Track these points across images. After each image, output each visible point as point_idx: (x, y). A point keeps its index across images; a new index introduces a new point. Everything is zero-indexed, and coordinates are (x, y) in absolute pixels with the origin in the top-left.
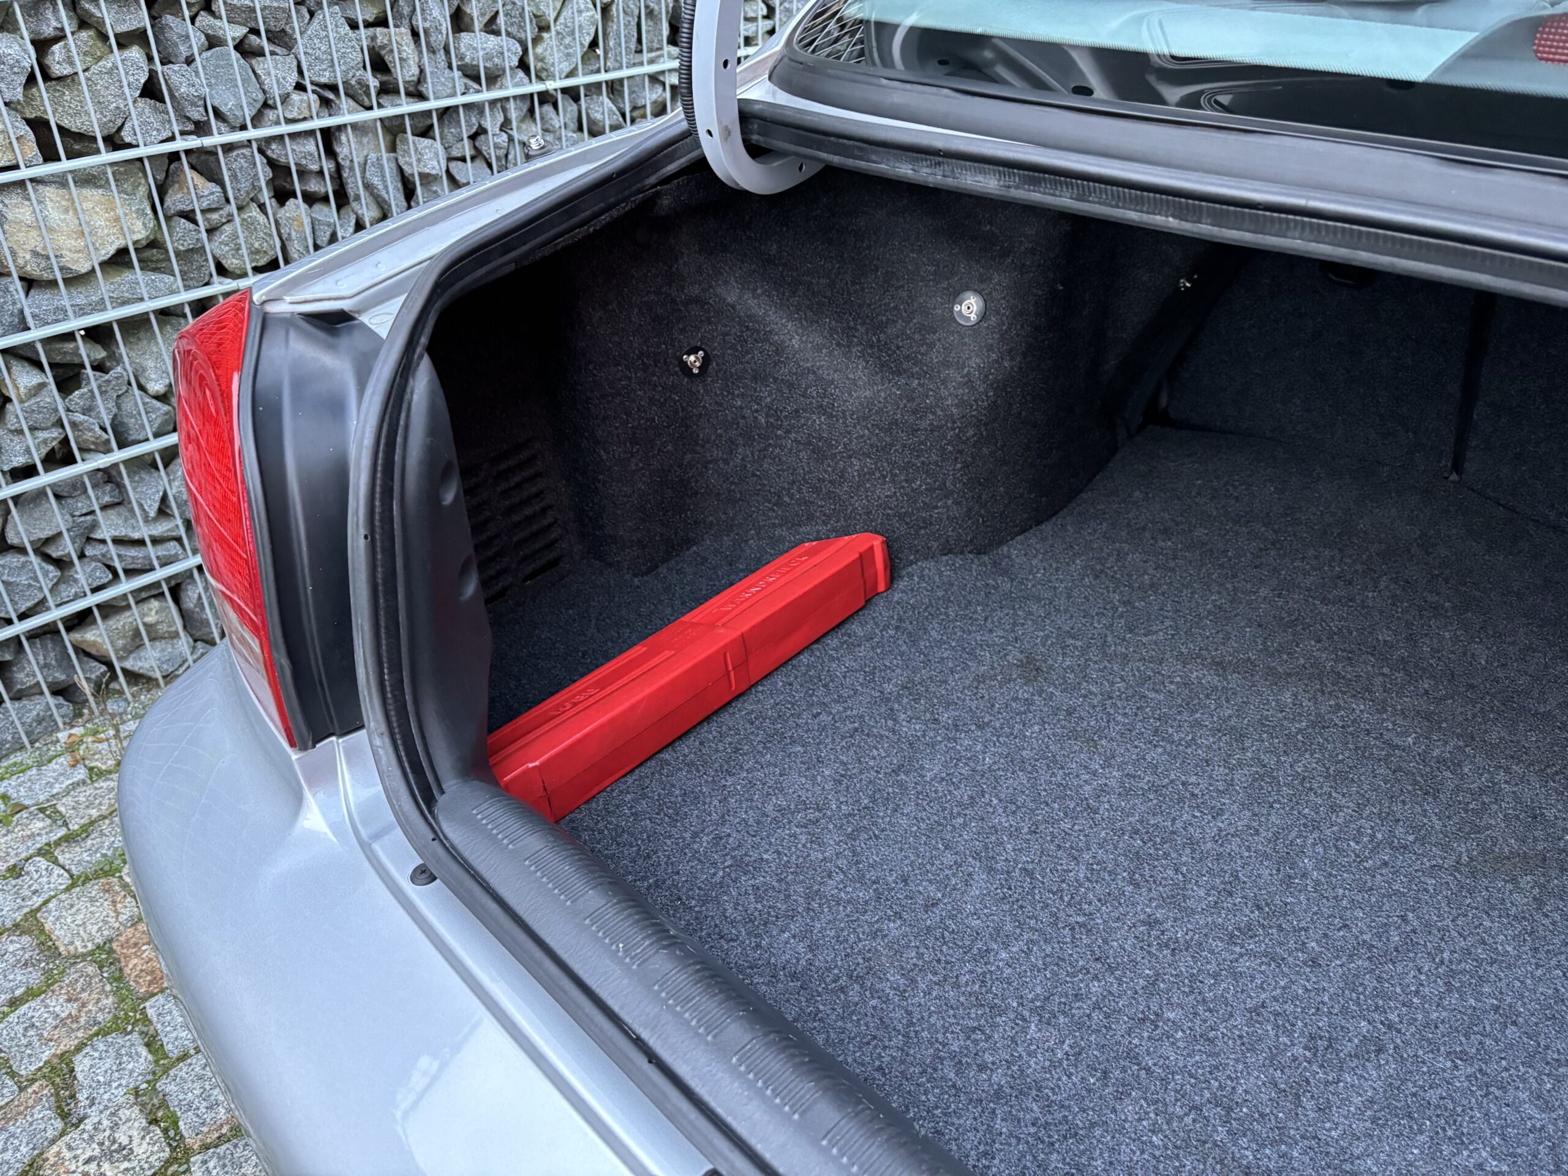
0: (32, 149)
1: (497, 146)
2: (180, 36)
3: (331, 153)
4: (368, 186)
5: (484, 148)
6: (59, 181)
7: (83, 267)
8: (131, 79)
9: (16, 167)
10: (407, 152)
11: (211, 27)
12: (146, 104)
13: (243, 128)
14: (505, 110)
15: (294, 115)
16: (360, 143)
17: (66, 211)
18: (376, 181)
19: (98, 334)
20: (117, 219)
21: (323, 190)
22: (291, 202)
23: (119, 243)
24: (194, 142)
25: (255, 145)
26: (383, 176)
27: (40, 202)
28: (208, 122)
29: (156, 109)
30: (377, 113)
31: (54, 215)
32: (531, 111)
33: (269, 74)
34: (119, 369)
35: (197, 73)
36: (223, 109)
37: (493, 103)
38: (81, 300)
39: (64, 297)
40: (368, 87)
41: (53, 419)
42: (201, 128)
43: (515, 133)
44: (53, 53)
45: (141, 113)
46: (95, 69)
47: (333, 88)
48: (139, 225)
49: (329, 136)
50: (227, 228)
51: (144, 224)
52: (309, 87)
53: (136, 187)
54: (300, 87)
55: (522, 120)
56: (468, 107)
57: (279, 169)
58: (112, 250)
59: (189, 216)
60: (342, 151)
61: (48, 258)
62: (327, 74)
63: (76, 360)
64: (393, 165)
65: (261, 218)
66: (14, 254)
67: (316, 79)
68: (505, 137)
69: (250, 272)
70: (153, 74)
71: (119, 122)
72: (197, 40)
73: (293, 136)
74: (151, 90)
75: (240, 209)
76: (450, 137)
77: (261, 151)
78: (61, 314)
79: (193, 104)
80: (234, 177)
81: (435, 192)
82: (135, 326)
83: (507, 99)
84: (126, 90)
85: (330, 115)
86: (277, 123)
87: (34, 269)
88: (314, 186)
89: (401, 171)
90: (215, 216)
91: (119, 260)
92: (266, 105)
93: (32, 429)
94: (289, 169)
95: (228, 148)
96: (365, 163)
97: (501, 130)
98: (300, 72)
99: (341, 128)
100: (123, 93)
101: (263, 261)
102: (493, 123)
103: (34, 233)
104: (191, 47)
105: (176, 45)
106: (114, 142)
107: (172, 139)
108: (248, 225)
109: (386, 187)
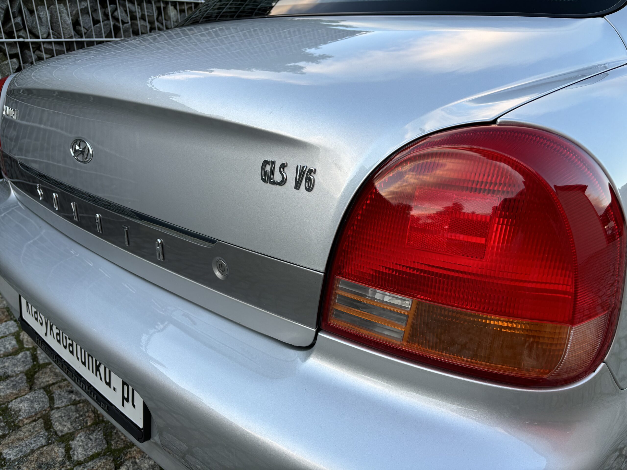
2: (29, 56)
11: (39, 54)
72: (34, 57)
84: (11, 70)
104: (32, 59)
105: (28, 59)
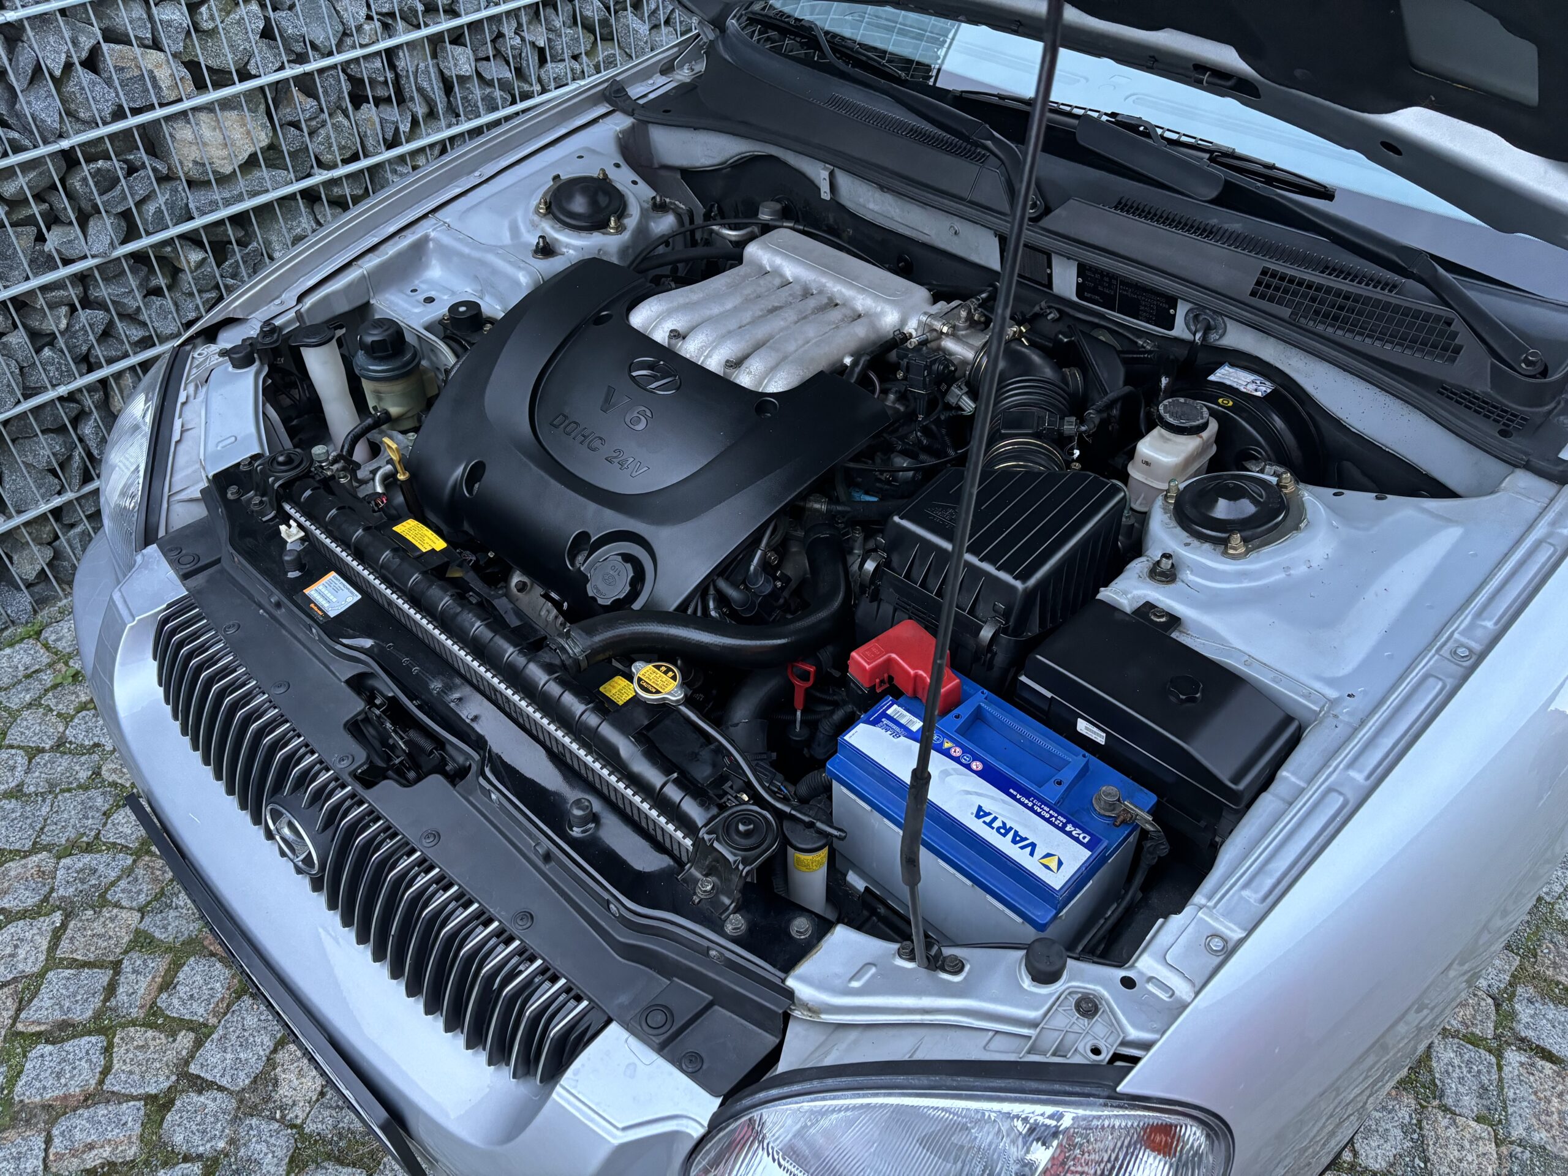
0: (190, 86)
1: (512, 47)
3: (393, 67)
4: (420, 90)
5: (503, 49)
6: (208, 108)
7: (228, 170)
8: (253, 26)
9: (180, 100)
10: (446, 58)
12: (263, 44)
13: (330, 54)
14: (517, 17)
15: (366, 41)
16: (411, 56)
17: (214, 129)
18: (425, 85)
19: (239, 220)
20: (248, 133)
21: (386, 94)
22: (365, 106)
23: (250, 150)
24: (299, 70)
25: (339, 68)
26: (430, 80)
27: (197, 124)
28: (307, 52)
29: (270, 47)
30: (425, 32)
31: (207, 133)
32: (537, 13)
33: (346, 10)
34: (255, 244)
35: (297, 15)
36: (317, 42)
37: (508, 13)
38: (227, 195)
39: (217, 194)
40: (417, 11)
41: (213, 283)
42: (301, 59)
43: (525, 34)
44: (201, 14)
45: (260, 51)
46: (228, 20)
47: (392, 15)
48: (263, 134)
49: (390, 54)
50: (322, 131)
51: (267, 134)
52: (375, 17)
53: (258, 106)
54: (369, 18)
55: (529, 23)
56: (490, 19)
57: (356, 82)
58: (246, 155)
59: (296, 125)
60: (401, 64)
61: (204, 165)
62: (387, 5)
63: (225, 239)
64: (436, 70)
65: (346, 122)
66: (181, 163)
67: (379, 10)
68: (518, 40)
69: (340, 163)
70: (267, 19)
71: (246, 59)
73: (366, 57)
74: (267, 33)
75: (330, 115)
76: (476, 42)
77: (344, 71)
78: (214, 207)
79: (297, 41)
80: (326, 92)
81: (468, 88)
82: (264, 211)
83: (519, 9)
85: (390, 37)
86: (354, 47)
87: (195, 174)
88: (381, 92)
89: (441, 73)
90: (314, 123)
91: (251, 163)
92: (345, 34)
93: (200, 292)
94: (362, 80)
95: (321, 71)
96: (417, 70)
97: (516, 33)
98: (369, 6)
99: (399, 47)
100: (249, 37)
101: (348, 155)
102: (508, 29)
103: (194, 148)
106: (245, 76)
107: (282, 68)
108: (337, 127)
109: (433, 89)
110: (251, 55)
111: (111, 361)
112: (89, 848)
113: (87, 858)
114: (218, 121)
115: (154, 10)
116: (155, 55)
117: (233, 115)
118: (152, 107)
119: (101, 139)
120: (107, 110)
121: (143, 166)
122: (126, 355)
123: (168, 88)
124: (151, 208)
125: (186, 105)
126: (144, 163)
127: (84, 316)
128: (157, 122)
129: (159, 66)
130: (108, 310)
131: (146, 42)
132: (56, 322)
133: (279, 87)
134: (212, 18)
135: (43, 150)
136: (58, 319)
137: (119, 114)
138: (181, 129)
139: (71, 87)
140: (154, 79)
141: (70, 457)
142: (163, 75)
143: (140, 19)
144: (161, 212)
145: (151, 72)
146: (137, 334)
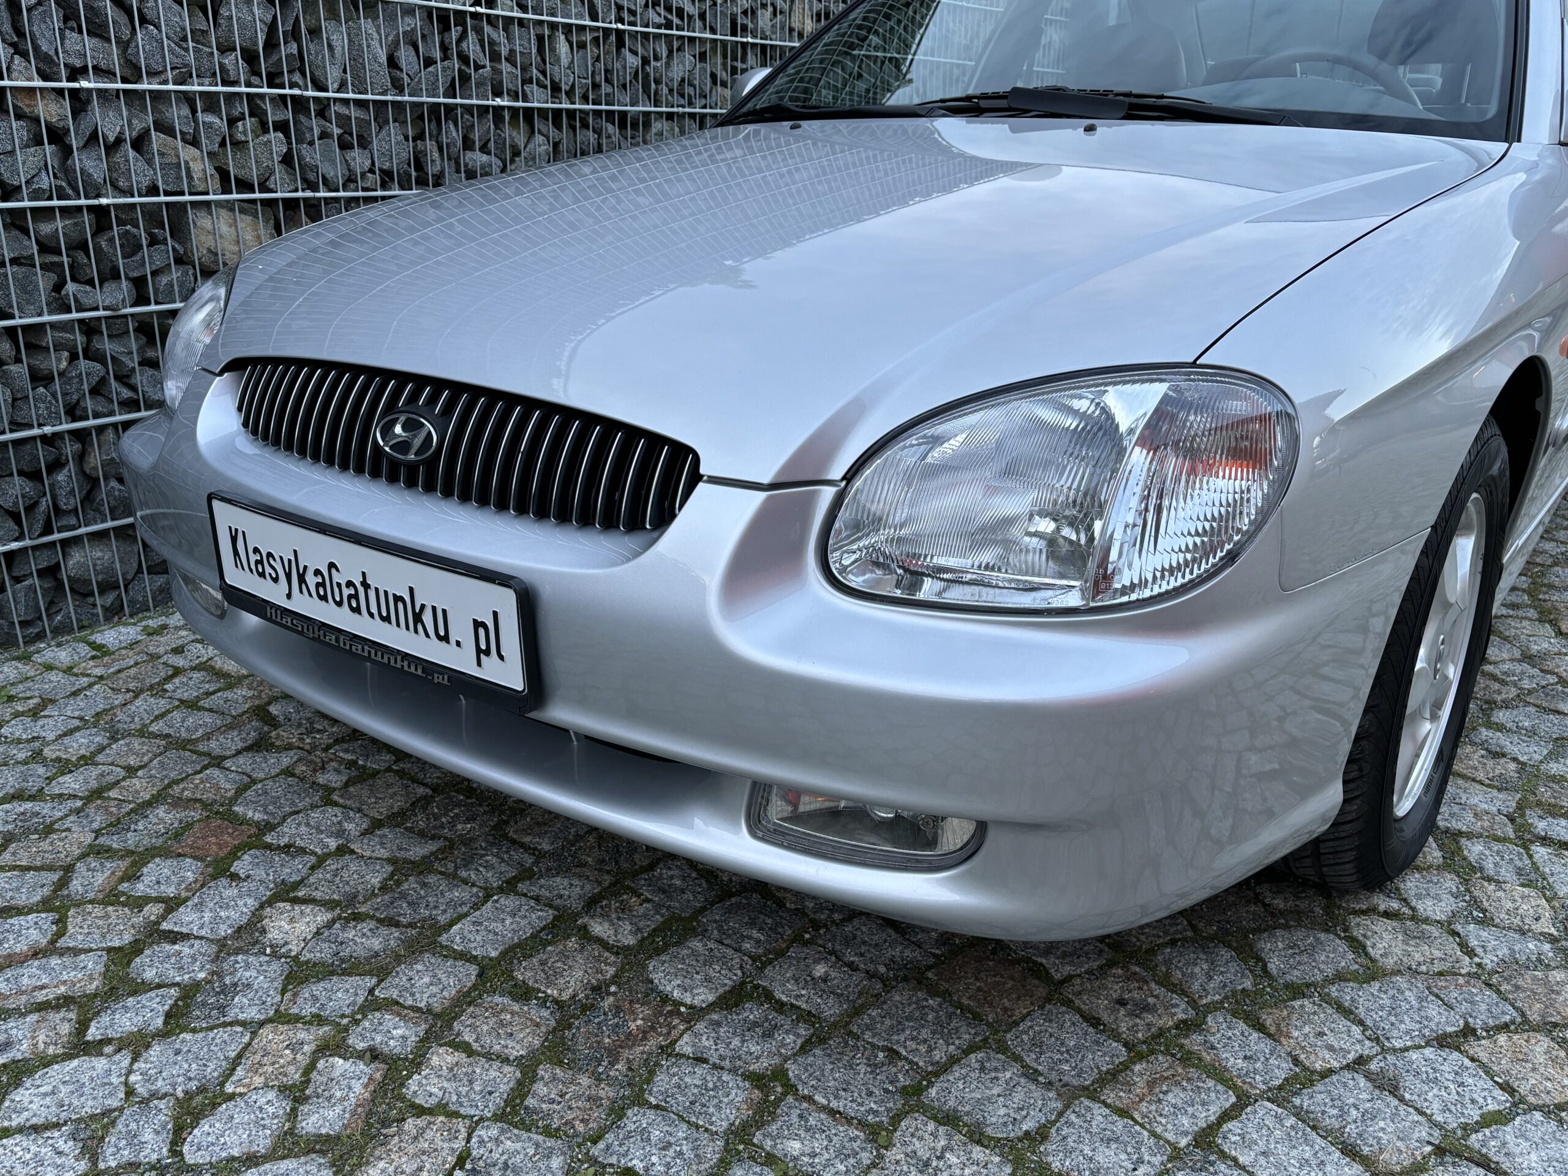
110: (273, 172)
111: (96, 416)
112: (32, 798)
113: (28, 805)
114: (235, 220)
115: (199, 114)
116: (193, 151)
117: (249, 219)
118: (182, 193)
119: (133, 205)
120: (146, 183)
121: (164, 242)
122: (111, 413)
123: (199, 179)
124: (164, 280)
125: (211, 197)
126: (165, 239)
127: (83, 364)
128: (183, 205)
129: (194, 159)
130: (105, 365)
131: (188, 137)
132: (58, 362)
133: (291, 205)
134: (245, 133)
135: (83, 202)
136: (59, 360)
137: (153, 190)
138: (203, 218)
139: (118, 158)
140: (188, 169)
141: (36, 504)
142: (196, 168)
143: (186, 117)
144: (172, 286)
145: (187, 163)
146: (126, 393)
